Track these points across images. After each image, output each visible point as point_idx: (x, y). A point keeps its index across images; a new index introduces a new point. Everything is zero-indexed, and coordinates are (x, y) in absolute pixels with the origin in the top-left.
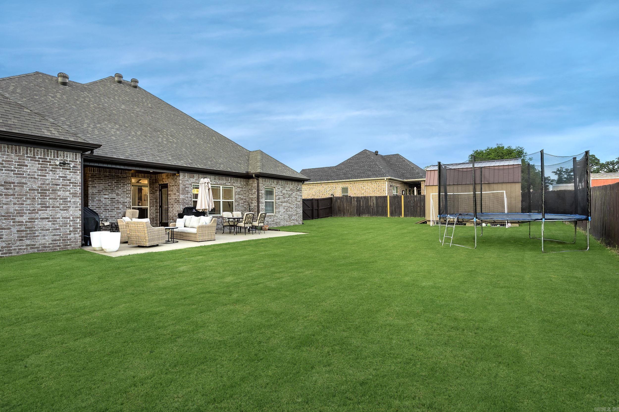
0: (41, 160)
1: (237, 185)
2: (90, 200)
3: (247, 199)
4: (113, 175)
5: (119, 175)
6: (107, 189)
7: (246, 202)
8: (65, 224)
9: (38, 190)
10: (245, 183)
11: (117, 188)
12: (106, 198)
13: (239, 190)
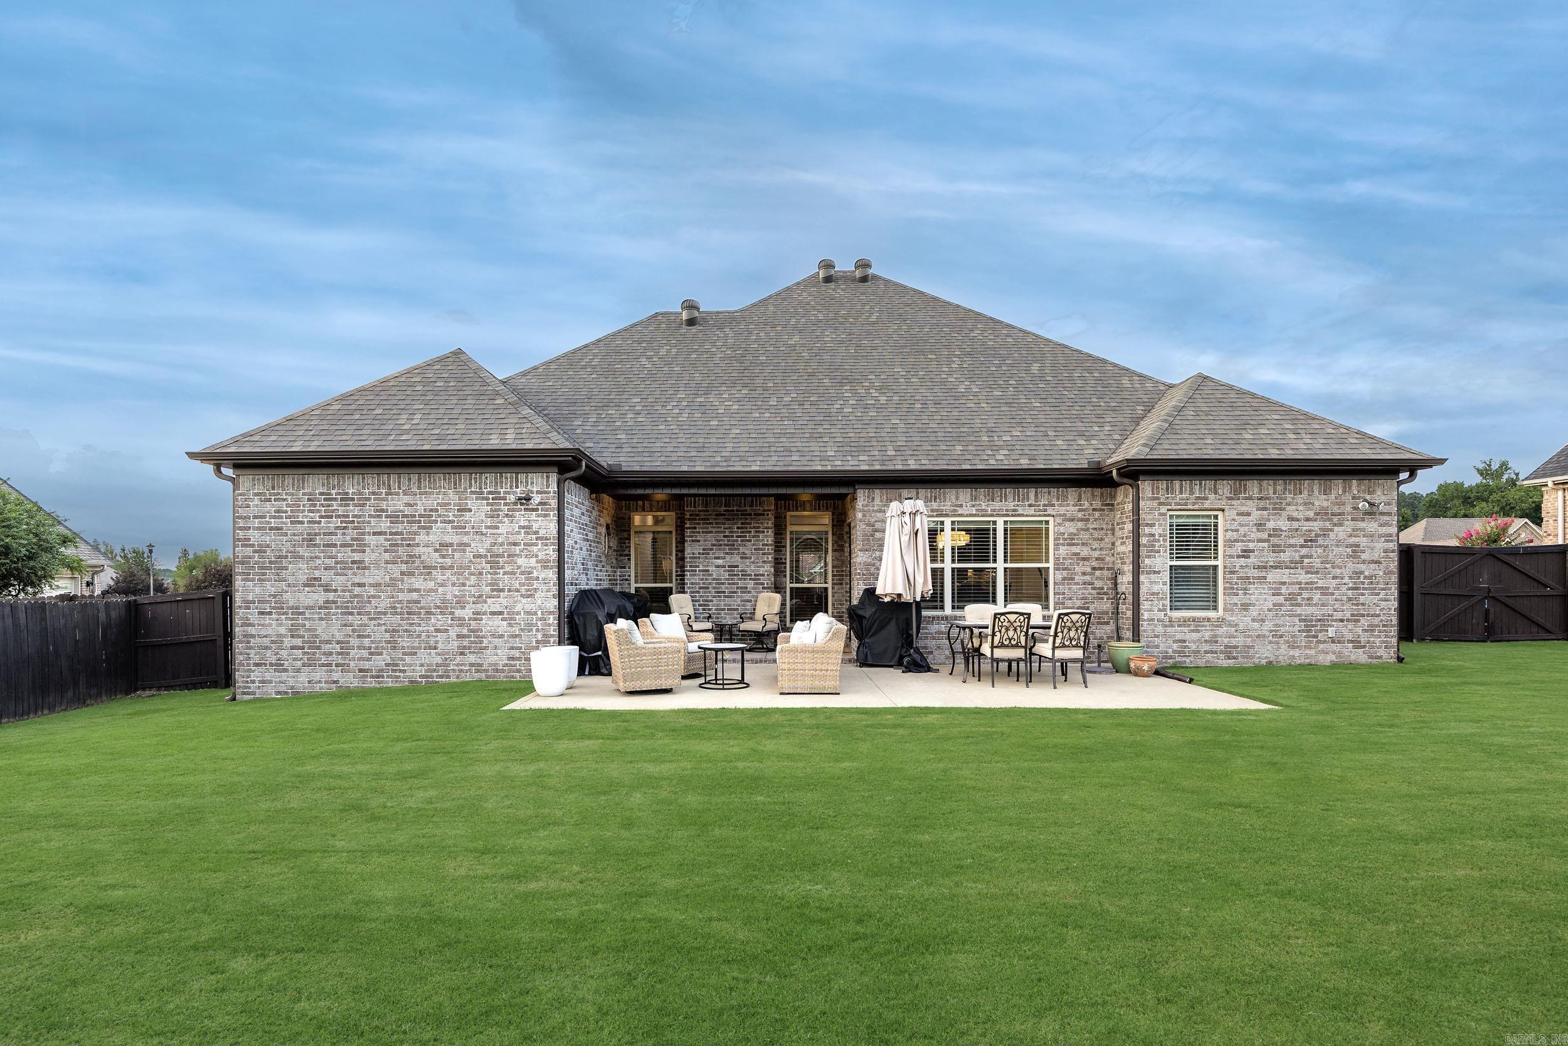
0: (491, 496)
1: (1062, 510)
2: (689, 571)
3: (1108, 559)
4: (733, 511)
5: (746, 510)
6: (721, 545)
7: (1101, 569)
8: (530, 626)
9: (486, 556)
10: (1097, 504)
11: (742, 541)
12: (718, 566)
13: (1071, 528)
